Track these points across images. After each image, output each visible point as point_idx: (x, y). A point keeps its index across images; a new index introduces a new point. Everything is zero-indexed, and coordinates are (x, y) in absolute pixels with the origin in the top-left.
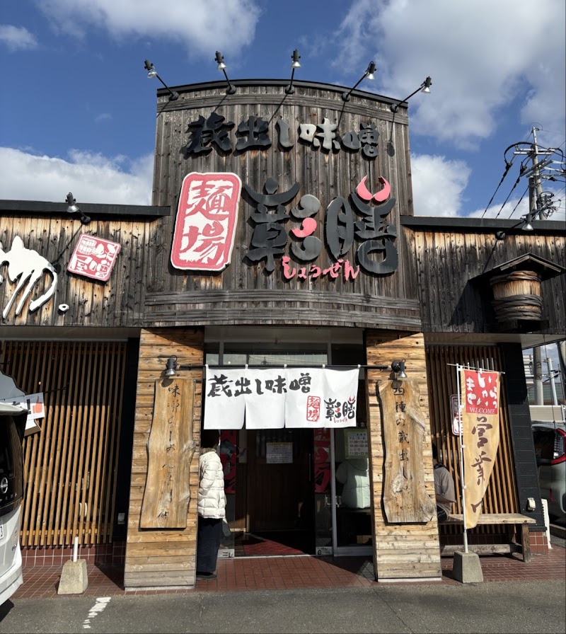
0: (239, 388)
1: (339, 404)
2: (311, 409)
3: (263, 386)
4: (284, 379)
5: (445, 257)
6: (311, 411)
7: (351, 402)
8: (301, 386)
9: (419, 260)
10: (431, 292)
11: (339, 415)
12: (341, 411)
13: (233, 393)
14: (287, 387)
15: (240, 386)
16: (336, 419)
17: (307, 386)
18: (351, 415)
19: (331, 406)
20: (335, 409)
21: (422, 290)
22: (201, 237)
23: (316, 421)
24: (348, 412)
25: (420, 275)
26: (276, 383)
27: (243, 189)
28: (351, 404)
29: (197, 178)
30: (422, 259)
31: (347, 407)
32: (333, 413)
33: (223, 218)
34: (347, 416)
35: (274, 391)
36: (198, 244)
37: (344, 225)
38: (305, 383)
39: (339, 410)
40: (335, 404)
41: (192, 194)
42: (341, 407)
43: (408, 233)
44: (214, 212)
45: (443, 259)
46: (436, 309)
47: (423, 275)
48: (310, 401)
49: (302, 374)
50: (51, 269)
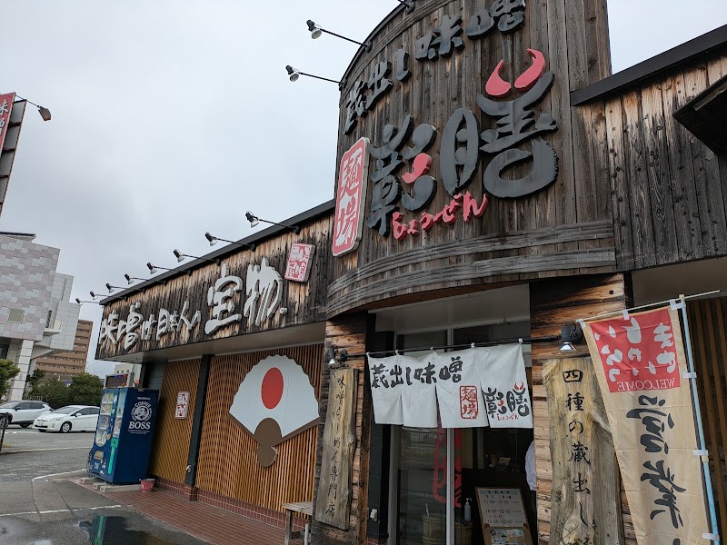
0: (394, 377)
1: (501, 395)
2: (466, 403)
3: (412, 374)
4: (434, 366)
5: (664, 128)
6: (465, 406)
7: (520, 391)
8: (452, 374)
9: (613, 151)
10: (635, 198)
11: (504, 410)
12: (506, 405)
13: (390, 383)
14: (436, 375)
15: (394, 376)
16: (500, 415)
17: (458, 372)
18: (523, 410)
19: (491, 398)
20: (497, 402)
21: (620, 200)
22: (345, 219)
23: (474, 418)
24: (517, 406)
25: (615, 176)
26: (425, 371)
28: (520, 394)
30: (618, 148)
31: (513, 398)
32: (495, 408)
33: (355, 190)
34: (516, 412)
35: (423, 381)
36: (344, 225)
37: (464, 144)
38: (456, 371)
39: (502, 402)
40: (496, 395)
42: (504, 399)
43: (588, 116)
44: (352, 187)
45: (660, 132)
46: (645, 226)
47: (620, 175)
48: (462, 392)
49: (453, 359)
50: (278, 279)
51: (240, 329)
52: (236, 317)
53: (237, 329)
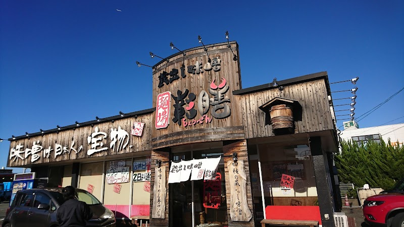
1: (210, 172)
2: (200, 174)
3: (186, 167)
4: (193, 164)
8: (198, 166)
12: (211, 174)
14: (193, 167)
15: (180, 168)
17: (200, 166)
20: (208, 174)
21: (245, 121)
22: (162, 116)
25: (244, 115)
26: (190, 166)
27: (172, 95)
29: (160, 96)
33: (166, 108)
35: (189, 169)
36: (161, 119)
37: (205, 101)
41: (160, 101)
44: (164, 107)
48: (200, 171)
49: (200, 162)
50: (128, 135)
51: (108, 153)
52: (106, 148)
53: (106, 154)
